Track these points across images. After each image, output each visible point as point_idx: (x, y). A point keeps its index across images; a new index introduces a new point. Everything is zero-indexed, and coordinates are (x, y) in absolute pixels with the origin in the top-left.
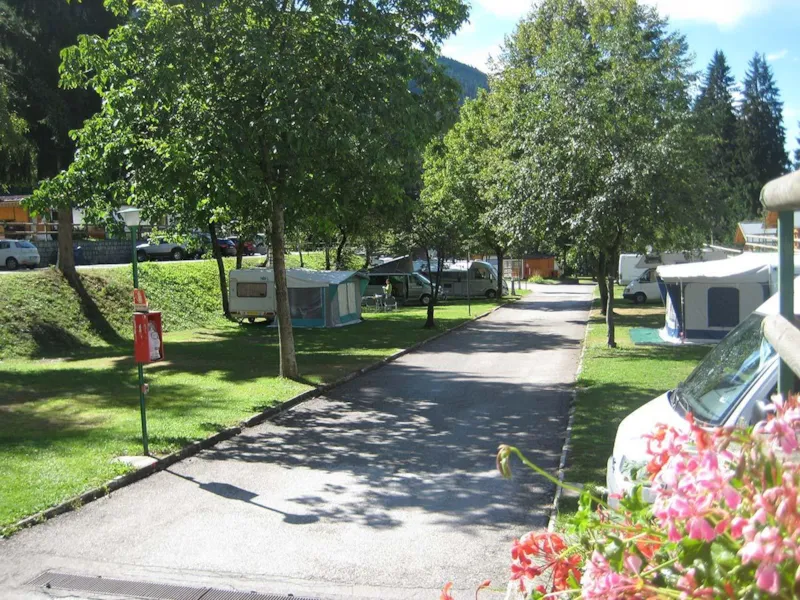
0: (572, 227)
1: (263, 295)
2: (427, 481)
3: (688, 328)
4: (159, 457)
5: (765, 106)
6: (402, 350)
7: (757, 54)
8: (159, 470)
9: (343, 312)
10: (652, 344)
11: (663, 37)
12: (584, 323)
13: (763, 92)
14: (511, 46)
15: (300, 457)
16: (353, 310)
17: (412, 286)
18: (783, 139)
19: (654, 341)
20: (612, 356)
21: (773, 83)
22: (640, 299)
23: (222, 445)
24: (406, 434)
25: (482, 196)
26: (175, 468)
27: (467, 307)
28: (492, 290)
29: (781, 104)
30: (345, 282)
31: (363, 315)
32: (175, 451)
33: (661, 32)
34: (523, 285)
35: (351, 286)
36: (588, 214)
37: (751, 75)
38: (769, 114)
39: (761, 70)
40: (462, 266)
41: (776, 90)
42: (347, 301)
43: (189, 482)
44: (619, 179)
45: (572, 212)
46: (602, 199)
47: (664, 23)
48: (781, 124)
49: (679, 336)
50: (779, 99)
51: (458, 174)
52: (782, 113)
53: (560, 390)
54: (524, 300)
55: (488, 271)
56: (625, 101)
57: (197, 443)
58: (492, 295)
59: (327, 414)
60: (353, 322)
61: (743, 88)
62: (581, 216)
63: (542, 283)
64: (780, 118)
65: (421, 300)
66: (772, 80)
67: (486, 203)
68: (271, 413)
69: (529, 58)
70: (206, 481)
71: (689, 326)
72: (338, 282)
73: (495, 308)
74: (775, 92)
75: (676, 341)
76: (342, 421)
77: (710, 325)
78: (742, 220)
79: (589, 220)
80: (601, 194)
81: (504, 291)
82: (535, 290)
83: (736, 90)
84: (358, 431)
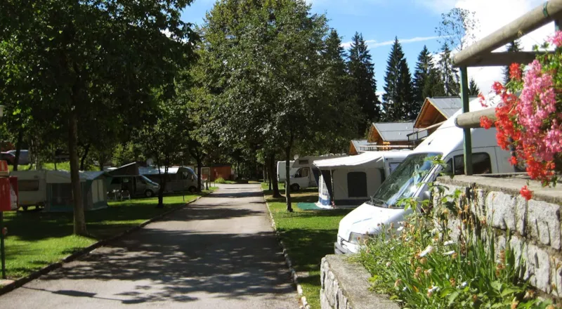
0: (264, 133)
1: (36, 189)
2: (202, 280)
3: (336, 199)
4: (15, 279)
5: (363, 66)
6: (149, 220)
7: (357, 33)
8: (17, 287)
9: (95, 200)
10: (312, 210)
11: (309, 16)
12: (264, 203)
13: (362, 57)
14: (210, 19)
15: (109, 275)
16: (102, 199)
17: (139, 184)
18: (375, 87)
19: (315, 208)
20: (292, 216)
21: (368, 52)
22: (295, 188)
23: (52, 273)
24: (175, 261)
25: (190, 119)
26: (28, 285)
27: (182, 197)
28: (194, 187)
29: (373, 65)
30: (97, 178)
31: (109, 203)
32: (26, 275)
33: (307, 14)
34: (213, 185)
35: (101, 182)
36: (274, 124)
37: (354, 46)
38: (366, 71)
39: (360, 43)
40: (173, 170)
41: (370, 56)
42: (98, 193)
43: (43, 292)
44: (293, 101)
45: (262, 124)
46: (283, 114)
47: (308, 8)
48: (373, 78)
49: (331, 204)
50: (372, 62)
51: (170, 106)
52: (374, 71)
53: (263, 235)
54: (215, 193)
55: (190, 173)
56: (293, 53)
57: (37, 271)
58: (193, 190)
59: (112, 254)
60: (101, 208)
61: (349, 54)
62: (269, 126)
63: (224, 183)
64: (372, 74)
65: (145, 194)
66: (367, 50)
67: (194, 124)
68: (77, 254)
69: (223, 27)
70: (56, 290)
71: (337, 197)
72: (92, 178)
73: (198, 197)
74: (369, 57)
75: (328, 207)
76: (126, 257)
77: (350, 196)
78: (353, 139)
79: (275, 128)
80: (282, 111)
81: (202, 187)
82: (220, 187)
83: (345, 55)
84: (140, 261)
